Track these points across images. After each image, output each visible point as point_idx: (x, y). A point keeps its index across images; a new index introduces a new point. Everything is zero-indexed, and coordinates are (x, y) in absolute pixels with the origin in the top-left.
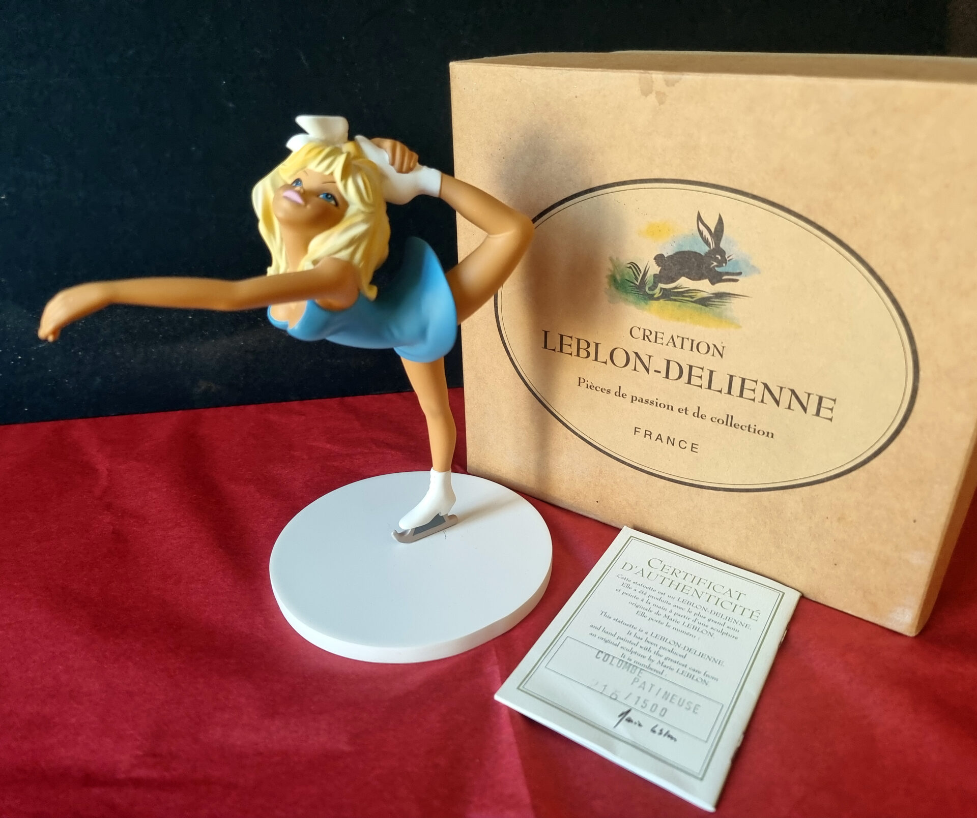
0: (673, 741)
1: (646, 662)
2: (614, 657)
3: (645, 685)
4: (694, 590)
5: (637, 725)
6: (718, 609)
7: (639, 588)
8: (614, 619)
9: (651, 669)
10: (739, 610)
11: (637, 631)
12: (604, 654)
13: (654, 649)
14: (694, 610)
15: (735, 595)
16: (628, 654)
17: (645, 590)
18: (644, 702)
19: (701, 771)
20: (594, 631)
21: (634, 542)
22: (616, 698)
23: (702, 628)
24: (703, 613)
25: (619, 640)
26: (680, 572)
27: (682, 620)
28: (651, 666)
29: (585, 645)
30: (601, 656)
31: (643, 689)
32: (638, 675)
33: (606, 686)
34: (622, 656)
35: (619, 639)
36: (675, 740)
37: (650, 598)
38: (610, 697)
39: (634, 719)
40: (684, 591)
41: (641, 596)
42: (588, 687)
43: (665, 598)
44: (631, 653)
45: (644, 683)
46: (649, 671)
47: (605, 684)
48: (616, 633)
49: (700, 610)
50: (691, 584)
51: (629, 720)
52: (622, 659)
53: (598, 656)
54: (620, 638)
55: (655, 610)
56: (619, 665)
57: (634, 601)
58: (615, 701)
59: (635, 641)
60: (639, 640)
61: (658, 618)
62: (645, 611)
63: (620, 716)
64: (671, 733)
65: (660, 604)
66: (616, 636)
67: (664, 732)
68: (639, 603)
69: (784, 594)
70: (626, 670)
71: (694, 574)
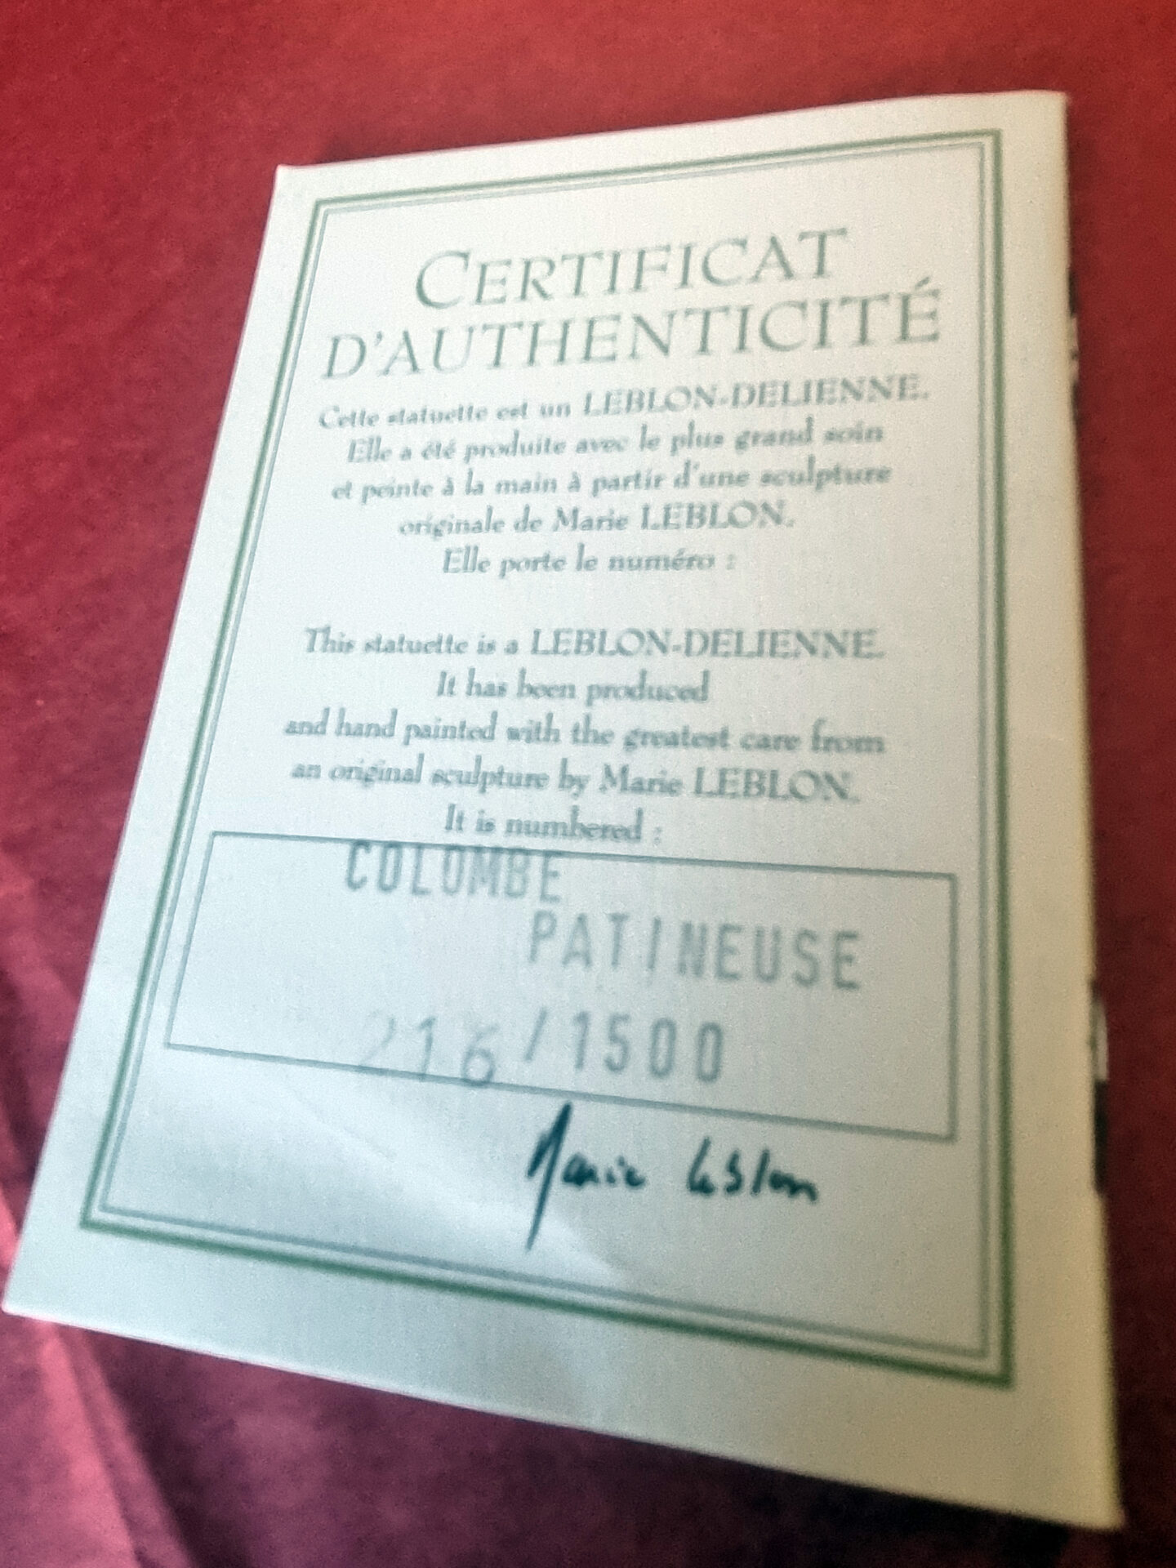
0: (802, 1198)
1: (551, 805)
2: (420, 847)
3: (585, 933)
4: (632, 322)
5: (621, 1188)
6: (759, 366)
7: (418, 436)
8: (368, 646)
9: (587, 832)
10: (844, 323)
11: (471, 658)
12: (376, 851)
13: (567, 714)
14: (665, 425)
15: (803, 258)
16: (468, 799)
17: (444, 433)
18: (614, 1038)
19: (984, 1329)
20: (307, 750)
21: (338, 224)
22: (490, 1074)
23: (726, 497)
24: (707, 421)
25: (418, 745)
26: (552, 265)
27: (626, 502)
28: (582, 819)
29: (292, 843)
30: (368, 863)
31: (588, 962)
32: (543, 896)
33: (429, 1023)
34: (449, 828)
35: (414, 741)
36: (811, 1191)
37: (476, 460)
38: (468, 1082)
39: (601, 1159)
40: (596, 351)
41: (433, 472)
42: (362, 1069)
43: (533, 428)
44: (483, 791)
45: (581, 919)
46: (581, 845)
47: (420, 1018)
48: (395, 713)
49: (688, 414)
50: (611, 305)
51: (580, 1175)
52: (454, 838)
53: (357, 877)
54: (419, 734)
55: (509, 508)
56: (452, 882)
57: (416, 508)
58: (489, 1093)
59: (477, 712)
60: (494, 702)
61: (533, 545)
62: (473, 539)
63: (532, 1171)
64: (781, 1163)
65: (521, 468)
66: (400, 730)
67: (748, 1168)
68: (438, 507)
69: (996, 136)
70: (483, 891)
71: (608, 247)
